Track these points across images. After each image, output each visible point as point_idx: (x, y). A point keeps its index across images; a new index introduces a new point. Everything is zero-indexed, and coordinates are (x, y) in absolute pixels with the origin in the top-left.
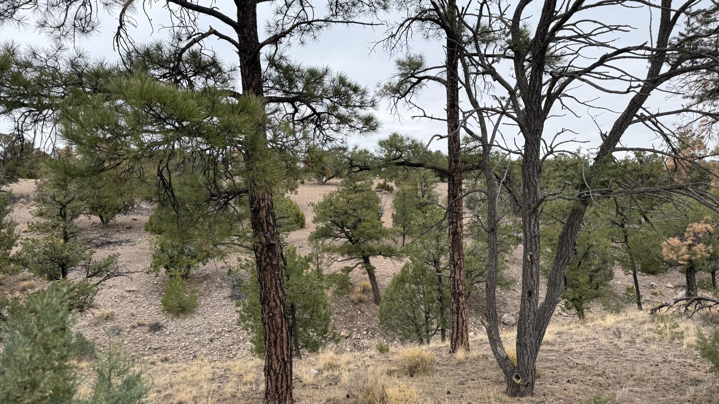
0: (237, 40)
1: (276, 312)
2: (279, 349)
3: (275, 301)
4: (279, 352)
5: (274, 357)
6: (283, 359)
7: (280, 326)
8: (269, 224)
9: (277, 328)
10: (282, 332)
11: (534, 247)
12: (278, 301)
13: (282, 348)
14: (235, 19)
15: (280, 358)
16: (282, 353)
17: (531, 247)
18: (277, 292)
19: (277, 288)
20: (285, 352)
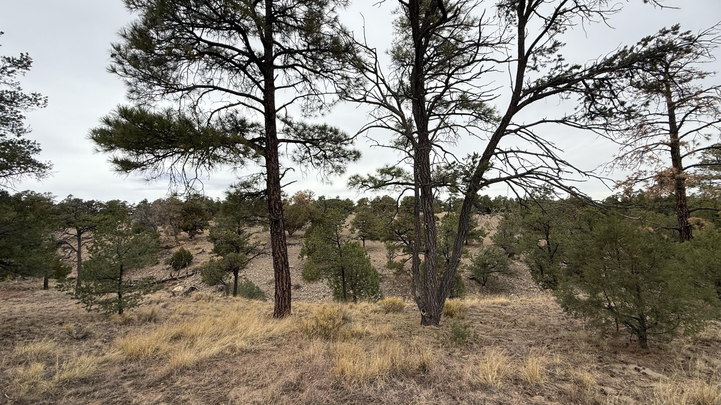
0: (263, 110)
1: (279, 260)
2: (280, 283)
3: (278, 254)
4: (280, 285)
5: (278, 287)
6: (283, 289)
7: (281, 269)
8: (276, 209)
9: (280, 270)
10: (282, 273)
11: (429, 220)
12: (280, 254)
13: (282, 282)
14: (262, 99)
15: (281, 288)
16: (283, 285)
17: (427, 220)
18: (280, 249)
19: (279, 247)
20: (285, 285)
